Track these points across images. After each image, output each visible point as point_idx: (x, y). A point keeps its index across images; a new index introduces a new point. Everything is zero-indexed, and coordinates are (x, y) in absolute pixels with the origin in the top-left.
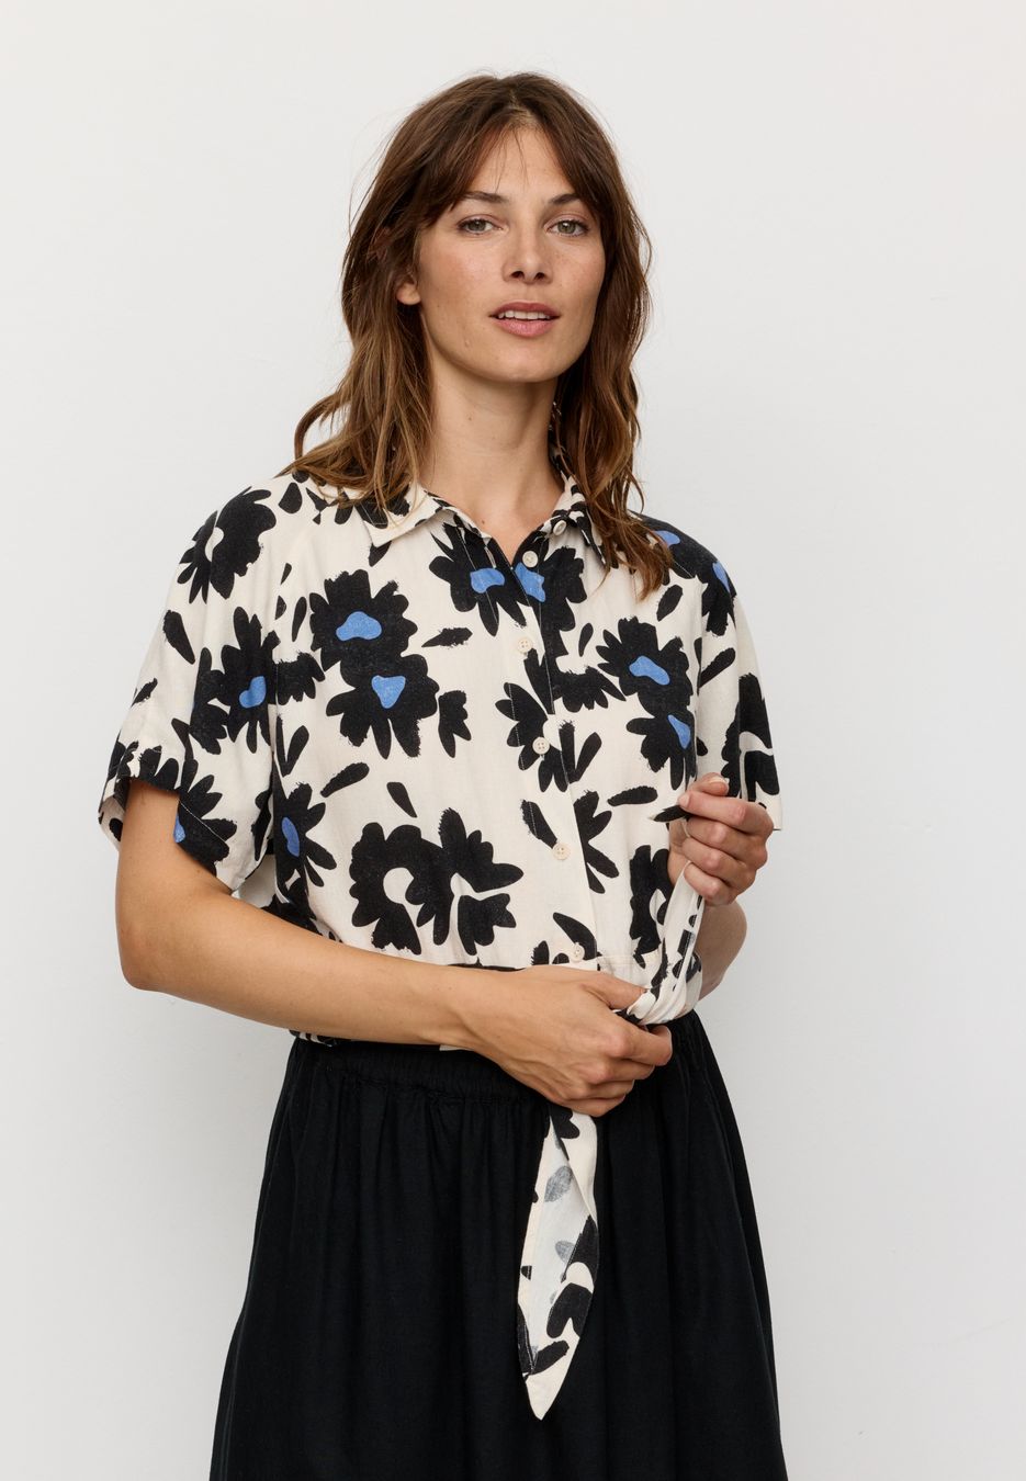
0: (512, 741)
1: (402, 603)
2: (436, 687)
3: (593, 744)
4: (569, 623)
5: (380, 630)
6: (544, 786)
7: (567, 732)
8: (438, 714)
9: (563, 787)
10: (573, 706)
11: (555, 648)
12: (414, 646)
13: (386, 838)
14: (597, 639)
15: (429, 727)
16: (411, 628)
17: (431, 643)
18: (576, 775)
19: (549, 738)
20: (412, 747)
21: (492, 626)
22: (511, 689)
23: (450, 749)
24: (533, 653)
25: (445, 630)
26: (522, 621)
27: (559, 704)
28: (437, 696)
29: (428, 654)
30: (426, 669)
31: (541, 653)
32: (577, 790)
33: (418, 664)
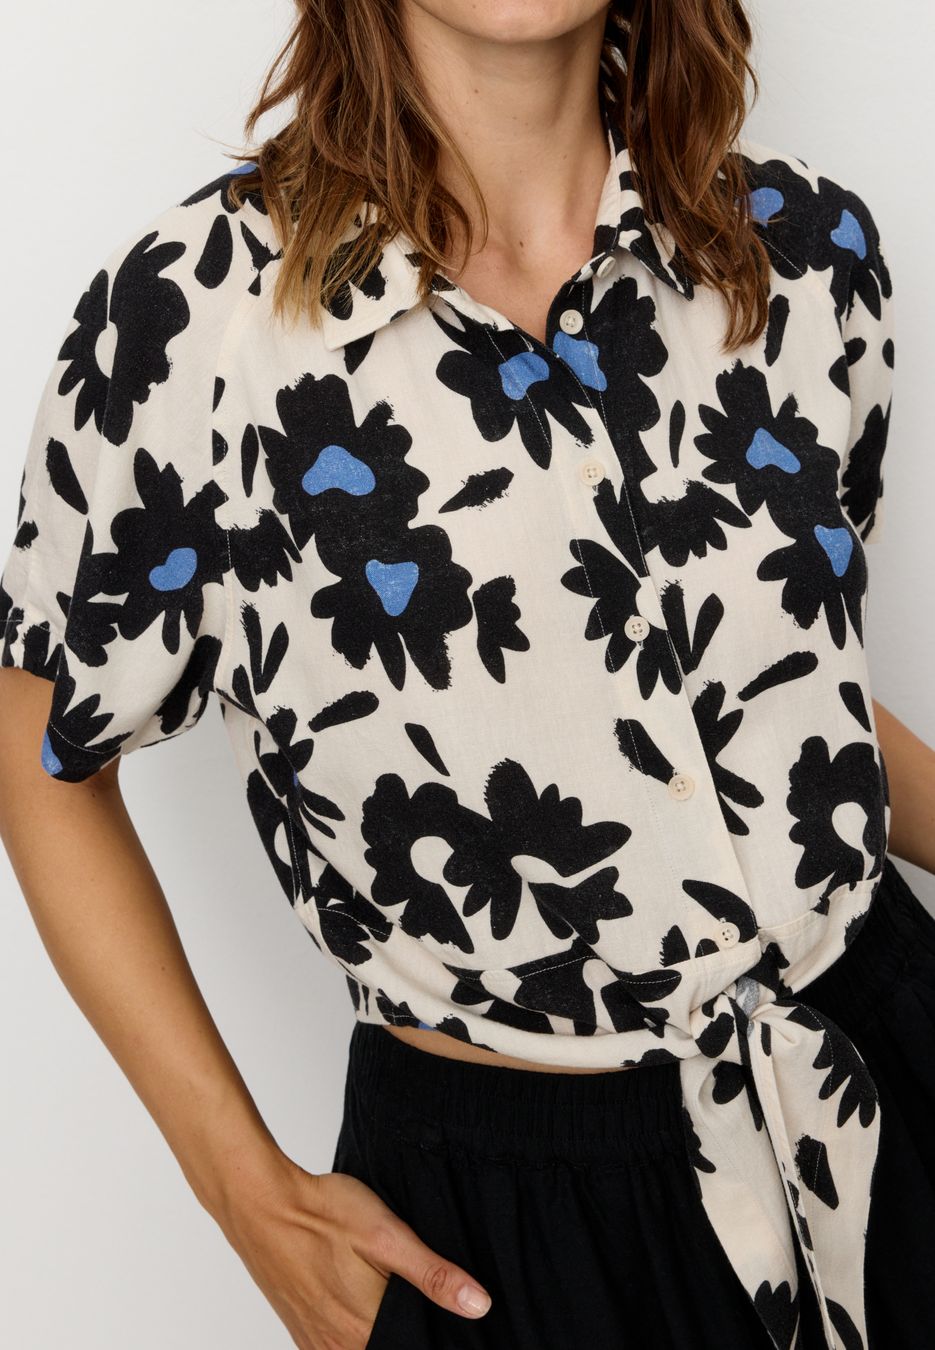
0: (592, 633)
1: (401, 439)
2: (465, 578)
3: (713, 611)
4: (650, 415)
5: (374, 484)
6: (646, 690)
7: (672, 599)
8: (474, 621)
9: (674, 686)
10: (676, 558)
11: (637, 464)
12: (428, 512)
13: (411, 795)
14: (695, 427)
15: (462, 644)
16: (420, 482)
17: (453, 505)
18: (692, 662)
19: (648, 614)
20: (438, 674)
21: (540, 451)
22: (583, 549)
23: (497, 671)
24: (605, 487)
25: (472, 478)
26: (584, 434)
27: (654, 558)
28: (470, 592)
29: (450, 523)
30: (448, 550)
31: (618, 481)
32: (695, 683)
33: (435, 542)
